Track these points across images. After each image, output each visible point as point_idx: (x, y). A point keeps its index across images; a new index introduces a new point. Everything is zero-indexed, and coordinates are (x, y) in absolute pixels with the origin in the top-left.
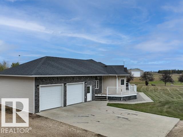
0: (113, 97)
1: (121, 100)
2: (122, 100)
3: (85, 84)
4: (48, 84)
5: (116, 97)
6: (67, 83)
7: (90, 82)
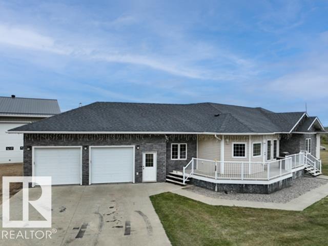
0: (201, 181)
1: (214, 190)
2: (216, 190)
3: (136, 148)
4: (49, 145)
5: (206, 182)
6: (91, 145)
7: (152, 146)
